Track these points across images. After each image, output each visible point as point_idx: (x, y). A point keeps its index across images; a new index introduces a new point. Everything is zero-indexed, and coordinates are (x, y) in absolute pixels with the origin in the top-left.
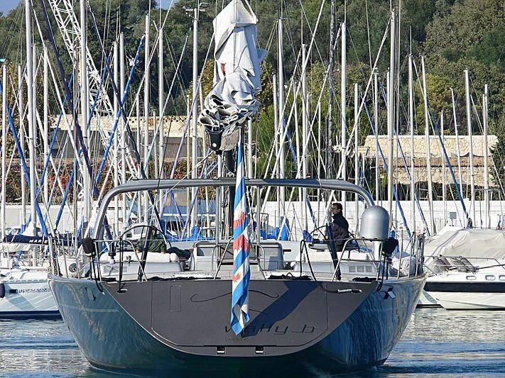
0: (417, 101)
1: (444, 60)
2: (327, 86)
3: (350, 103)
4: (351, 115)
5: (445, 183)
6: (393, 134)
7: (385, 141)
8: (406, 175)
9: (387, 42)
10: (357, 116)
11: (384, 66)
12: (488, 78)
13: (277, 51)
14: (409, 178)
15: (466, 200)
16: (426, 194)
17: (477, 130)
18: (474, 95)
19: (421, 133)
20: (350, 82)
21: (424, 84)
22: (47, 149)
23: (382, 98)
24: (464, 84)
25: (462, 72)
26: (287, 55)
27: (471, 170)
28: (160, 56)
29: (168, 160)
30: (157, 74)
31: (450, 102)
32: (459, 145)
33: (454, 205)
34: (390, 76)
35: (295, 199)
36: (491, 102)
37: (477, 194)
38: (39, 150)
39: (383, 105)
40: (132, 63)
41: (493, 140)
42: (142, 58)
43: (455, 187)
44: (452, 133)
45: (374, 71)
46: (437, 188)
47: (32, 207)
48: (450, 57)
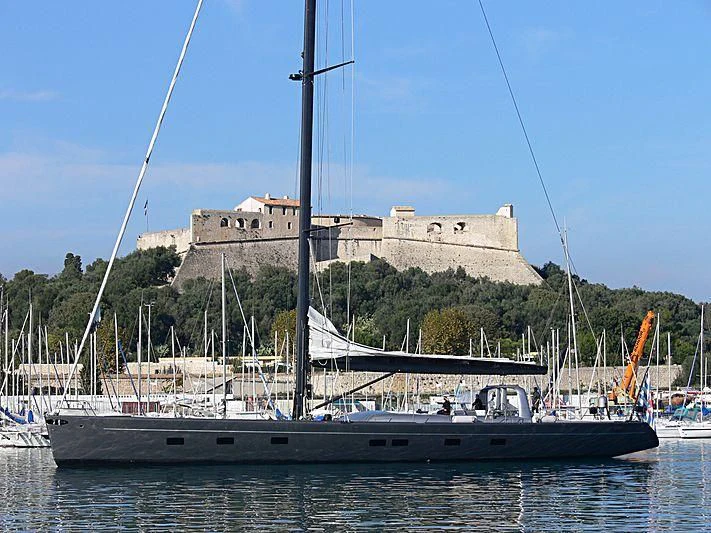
0: (44, 347)
3: (10, 348)
6: (31, 364)
7: (27, 367)
8: (37, 383)
9: (28, 319)
10: (13, 355)
11: (27, 331)
16: (47, 392)
17: (72, 362)
19: (45, 363)
20: (10, 339)
21: (47, 339)
23: (26, 346)
25: (64, 334)
32: (63, 369)
34: (29, 335)
39: (26, 350)
41: (81, 366)
44: (61, 363)
45: (22, 334)
46: (53, 389)
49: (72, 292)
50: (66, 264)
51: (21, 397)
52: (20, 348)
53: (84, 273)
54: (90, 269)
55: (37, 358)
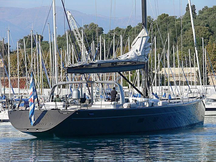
0: (176, 58)
1: (183, 47)
2: (151, 54)
3: (157, 59)
4: (157, 63)
5: (184, 81)
6: (169, 67)
7: (167, 69)
8: (173, 79)
9: (167, 42)
10: (159, 63)
11: (167, 49)
14: (174, 80)
15: (190, 86)
16: (179, 84)
17: (192, 66)
18: (191, 56)
19: (177, 67)
20: (157, 53)
21: (177, 53)
23: (166, 57)
24: (188, 53)
25: (188, 50)
27: (191, 77)
28: (105, 47)
29: (107, 76)
30: (104, 52)
31: (185, 58)
32: (187, 70)
33: (186, 87)
37: (193, 84)
39: (166, 59)
40: (97, 49)
42: (99, 47)
43: (187, 82)
44: (186, 67)
46: (182, 82)
48: (185, 46)
51: (164, 87)
52: (162, 59)
53: (197, 15)
54: (201, 12)
55: (172, 64)
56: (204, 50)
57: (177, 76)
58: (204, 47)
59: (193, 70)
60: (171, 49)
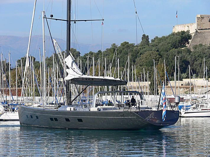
0: (134, 75)
1: (139, 66)
2: (115, 72)
3: (120, 75)
5: (140, 92)
6: (129, 82)
9: (128, 63)
11: (127, 68)
12: (148, 70)
13: (105, 65)
15: (144, 95)
17: (146, 81)
18: (145, 73)
19: (135, 81)
20: (120, 71)
21: (135, 71)
22: (58, 85)
24: (143, 71)
25: (143, 69)
26: (107, 66)
27: (145, 89)
28: (81, 66)
29: (83, 87)
31: (141, 75)
32: (142, 84)
34: (128, 70)
35: (109, 95)
36: (149, 75)
37: (146, 94)
38: (56, 85)
39: (127, 76)
41: (150, 83)
43: (142, 92)
44: (141, 81)
45: (125, 69)
47: (55, 97)
48: (141, 66)
49: (145, 51)
50: (142, 39)
51: (125, 96)
52: (124, 75)
53: (150, 43)
54: (153, 41)
55: (131, 79)
56: (155, 69)
57: (135, 88)
58: (155, 67)
59: (147, 84)
60: (131, 68)
